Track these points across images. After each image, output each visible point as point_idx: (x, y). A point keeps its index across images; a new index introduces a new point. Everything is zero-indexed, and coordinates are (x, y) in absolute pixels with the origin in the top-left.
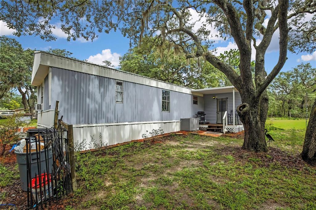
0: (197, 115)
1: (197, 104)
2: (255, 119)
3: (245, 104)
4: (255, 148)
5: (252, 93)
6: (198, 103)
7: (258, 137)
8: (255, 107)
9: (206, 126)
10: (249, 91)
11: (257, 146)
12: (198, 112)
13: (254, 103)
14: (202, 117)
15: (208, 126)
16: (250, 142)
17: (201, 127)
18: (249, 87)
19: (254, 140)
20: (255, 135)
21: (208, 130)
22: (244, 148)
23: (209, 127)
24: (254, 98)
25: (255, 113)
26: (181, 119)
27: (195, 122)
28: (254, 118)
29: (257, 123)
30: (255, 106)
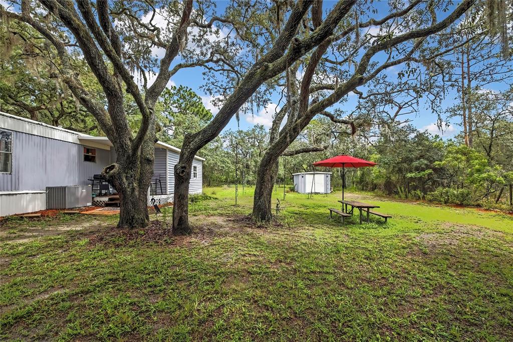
0: (93, 181)
1: (95, 162)
2: (131, 185)
3: (114, 164)
4: (130, 224)
5: (126, 150)
6: (97, 160)
7: (135, 209)
8: (131, 169)
9: (106, 199)
10: (122, 146)
11: (133, 221)
12: (95, 175)
13: (130, 164)
14: (104, 183)
15: (108, 198)
16: (124, 217)
17: (98, 201)
18: (123, 141)
19: (128, 213)
20: (130, 206)
21: (107, 205)
22: (119, 227)
23: (110, 200)
24: (128, 157)
25: (132, 177)
26: (48, 188)
27: (82, 192)
28: (129, 183)
29: (133, 189)
30: (131, 167)
